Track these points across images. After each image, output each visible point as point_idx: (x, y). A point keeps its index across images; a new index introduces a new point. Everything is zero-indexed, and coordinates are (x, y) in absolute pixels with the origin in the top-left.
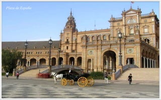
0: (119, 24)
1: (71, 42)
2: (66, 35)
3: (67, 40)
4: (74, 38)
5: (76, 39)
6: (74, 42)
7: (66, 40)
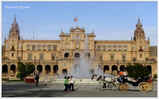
0: (67, 39)
1: (16, 49)
2: (11, 42)
3: (13, 47)
4: (19, 46)
5: (22, 47)
6: (20, 50)
7: (11, 47)
